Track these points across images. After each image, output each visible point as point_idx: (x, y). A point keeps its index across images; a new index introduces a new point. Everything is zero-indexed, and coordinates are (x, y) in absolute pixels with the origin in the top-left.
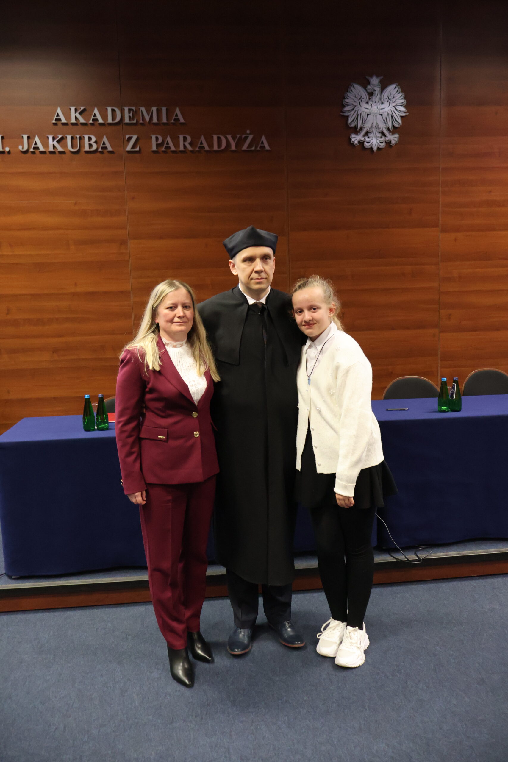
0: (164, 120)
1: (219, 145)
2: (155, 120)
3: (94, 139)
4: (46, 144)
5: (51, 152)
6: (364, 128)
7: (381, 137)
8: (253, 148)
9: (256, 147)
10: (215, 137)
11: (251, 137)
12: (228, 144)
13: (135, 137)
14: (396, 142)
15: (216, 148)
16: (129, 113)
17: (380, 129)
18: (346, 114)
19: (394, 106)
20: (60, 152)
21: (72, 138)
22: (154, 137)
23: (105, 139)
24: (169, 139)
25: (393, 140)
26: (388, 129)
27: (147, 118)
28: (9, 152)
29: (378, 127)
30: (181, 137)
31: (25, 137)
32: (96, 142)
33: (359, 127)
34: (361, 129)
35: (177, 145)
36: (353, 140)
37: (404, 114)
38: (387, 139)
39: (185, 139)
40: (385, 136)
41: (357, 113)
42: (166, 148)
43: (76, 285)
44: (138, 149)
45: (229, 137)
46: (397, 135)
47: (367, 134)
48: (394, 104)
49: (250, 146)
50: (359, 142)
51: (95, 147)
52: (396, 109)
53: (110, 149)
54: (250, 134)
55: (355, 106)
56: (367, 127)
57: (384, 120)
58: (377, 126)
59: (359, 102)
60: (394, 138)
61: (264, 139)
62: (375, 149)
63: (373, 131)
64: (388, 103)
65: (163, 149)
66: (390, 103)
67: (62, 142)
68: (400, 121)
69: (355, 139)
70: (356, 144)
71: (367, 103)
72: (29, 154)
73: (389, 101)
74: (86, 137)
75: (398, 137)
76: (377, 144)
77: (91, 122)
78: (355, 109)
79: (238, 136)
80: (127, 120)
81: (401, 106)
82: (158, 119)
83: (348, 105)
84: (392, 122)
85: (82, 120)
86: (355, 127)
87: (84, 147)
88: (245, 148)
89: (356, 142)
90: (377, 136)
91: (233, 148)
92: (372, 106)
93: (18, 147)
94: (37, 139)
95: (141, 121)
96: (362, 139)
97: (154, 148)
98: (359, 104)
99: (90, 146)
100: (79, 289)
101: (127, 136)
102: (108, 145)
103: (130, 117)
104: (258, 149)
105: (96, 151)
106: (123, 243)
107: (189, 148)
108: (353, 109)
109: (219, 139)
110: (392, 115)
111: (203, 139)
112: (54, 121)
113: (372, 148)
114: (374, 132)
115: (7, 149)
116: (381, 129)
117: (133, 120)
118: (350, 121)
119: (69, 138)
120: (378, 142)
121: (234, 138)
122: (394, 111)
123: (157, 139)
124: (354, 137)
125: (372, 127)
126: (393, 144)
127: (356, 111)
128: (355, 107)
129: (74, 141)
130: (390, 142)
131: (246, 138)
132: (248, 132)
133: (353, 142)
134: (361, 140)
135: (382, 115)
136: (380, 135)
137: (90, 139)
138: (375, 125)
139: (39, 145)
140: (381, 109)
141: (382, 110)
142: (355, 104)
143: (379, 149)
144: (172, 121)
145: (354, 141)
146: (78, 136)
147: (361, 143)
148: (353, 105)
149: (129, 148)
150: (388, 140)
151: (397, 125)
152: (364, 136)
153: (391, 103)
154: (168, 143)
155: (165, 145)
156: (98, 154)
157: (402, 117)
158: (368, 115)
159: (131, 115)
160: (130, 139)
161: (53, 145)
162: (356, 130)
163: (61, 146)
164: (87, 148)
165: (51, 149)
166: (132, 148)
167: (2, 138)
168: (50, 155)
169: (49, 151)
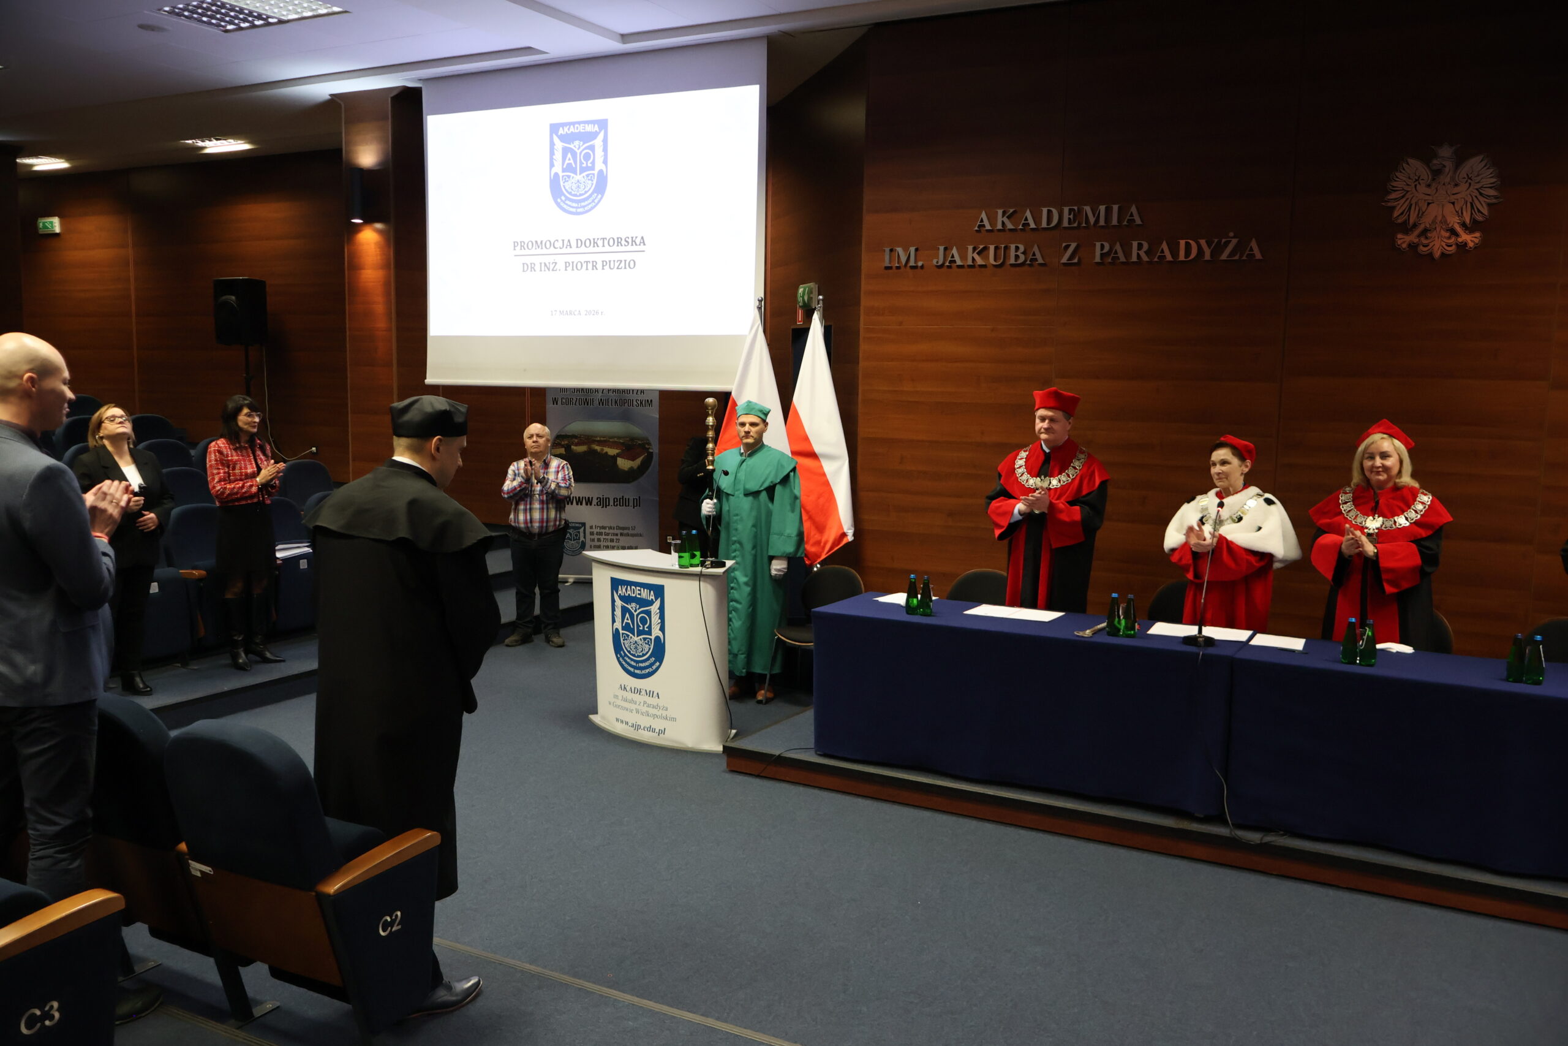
0: (1115, 222)
1: (1188, 252)
2: (1102, 222)
3: (1022, 248)
4: (963, 257)
5: (969, 266)
6: (1420, 224)
7: (1449, 238)
8: (1237, 257)
9: (1241, 256)
10: (1182, 243)
11: (1234, 241)
12: (1200, 251)
13: (1073, 245)
14: (1477, 244)
15: (1182, 257)
16: (1070, 214)
17: (1448, 225)
18: (1389, 204)
19: (1477, 189)
20: (981, 266)
21: (996, 248)
22: (1098, 245)
23: (1036, 249)
24: (1118, 247)
25: (1471, 240)
26: (1463, 225)
27: (1092, 220)
28: (922, 267)
29: (1446, 221)
30: (1135, 244)
31: (942, 248)
32: (1024, 253)
33: (1412, 221)
34: (1415, 226)
35: (1128, 253)
36: (1399, 242)
37: (1494, 201)
38: (1460, 240)
39: (1140, 247)
40: (1457, 235)
41: (1410, 202)
42: (1113, 258)
44: (1076, 261)
45: (1203, 242)
46: (1477, 234)
47: (1425, 232)
48: (1478, 186)
49: (1232, 254)
50: (1409, 245)
51: (1022, 258)
52: (1481, 194)
53: (1040, 261)
54: (1234, 237)
55: (1408, 192)
56: (1426, 222)
57: (1457, 210)
58: (1444, 221)
59: (1416, 186)
60: (1470, 239)
61: (1254, 244)
62: (1437, 255)
63: (1436, 228)
64: (1467, 184)
65: (1110, 260)
66: (1470, 184)
67: (985, 253)
68: (1485, 211)
69: (1403, 240)
70: (1405, 249)
71: (1429, 186)
72: (945, 269)
73: (1469, 181)
74: (1013, 247)
75: (1480, 237)
76: (1441, 248)
77: (1021, 227)
78: (1406, 197)
79: (1216, 240)
80: (1065, 224)
81: (1491, 188)
82: (1106, 222)
83: (1395, 191)
84: (1472, 214)
85: (1010, 226)
86: (1405, 223)
87: (1009, 259)
88: (1224, 257)
89: (1404, 246)
90: (1442, 237)
91: (1207, 257)
92: (1437, 190)
93: (932, 261)
94: (954, 251)
95: (1084, 225)
96: (1416, 240)
97: (1098, 259)
98: (1414, 189)
99: (1017, 257)
101: (1064, 245)
102: (1038, 256)
103: (1069, 219)
104: (1244, 258)
105: (1023, 264)
107: (1145, 258)
108: (1403, 197)
109: (1188, 245)
110: (1472, 204)
111: (1165, 246)
112: (976, 228)
113: (1431, 255)
114: (1438, 229)
115: (920, 264)
116: (1450, 226)
117: (1075, 222)
118: (1396, 214)
119: (992, 248)
120: (1444, 244)
121: (1209, 244)
122: (1476, 197)
123: (1102, 247)
124: (1401, 239)
125: (1434, 221)
126: (1471, 248)
127: (1407, 199)
128: (1406, 194)
129: (998, 251)
130: (1466, 244)
131: (1227, 243)
132: (1231, 234)
133: (1399, 245)
134: (1414, 243)
135: (1453, 203)
136: (1448, 234)
137: (1017, 248)
138: (1439, 218)
139: (957, 258)
140: (1453, 194)
141: (1455, 197)
142: (1406, 188)
143: (1443, 254)
144: (1125, 223)
145: (1401, 244)
146: (1003, 246)
147: (1413, 247)
148: (1403, 190)
149: (1064, 260)
150: (1462, 242)
151: (1480, 218)
152: (1419, 236)
153: (1472, 184)
154: (1116, 252)
155: (1112, 255)
156: (1026, 268)
157: (1489, 205)
158: (1429, 204)
159: (1071, 217)
160: (1067, 247)
161: (973, 257)
162: (1406, 228)
163: (982, 259)
164: (1012, 261)
165: (970, 262)
166: (1069, 260)
167: (917, 250)
168: (969, 270)
169: (968, 265)
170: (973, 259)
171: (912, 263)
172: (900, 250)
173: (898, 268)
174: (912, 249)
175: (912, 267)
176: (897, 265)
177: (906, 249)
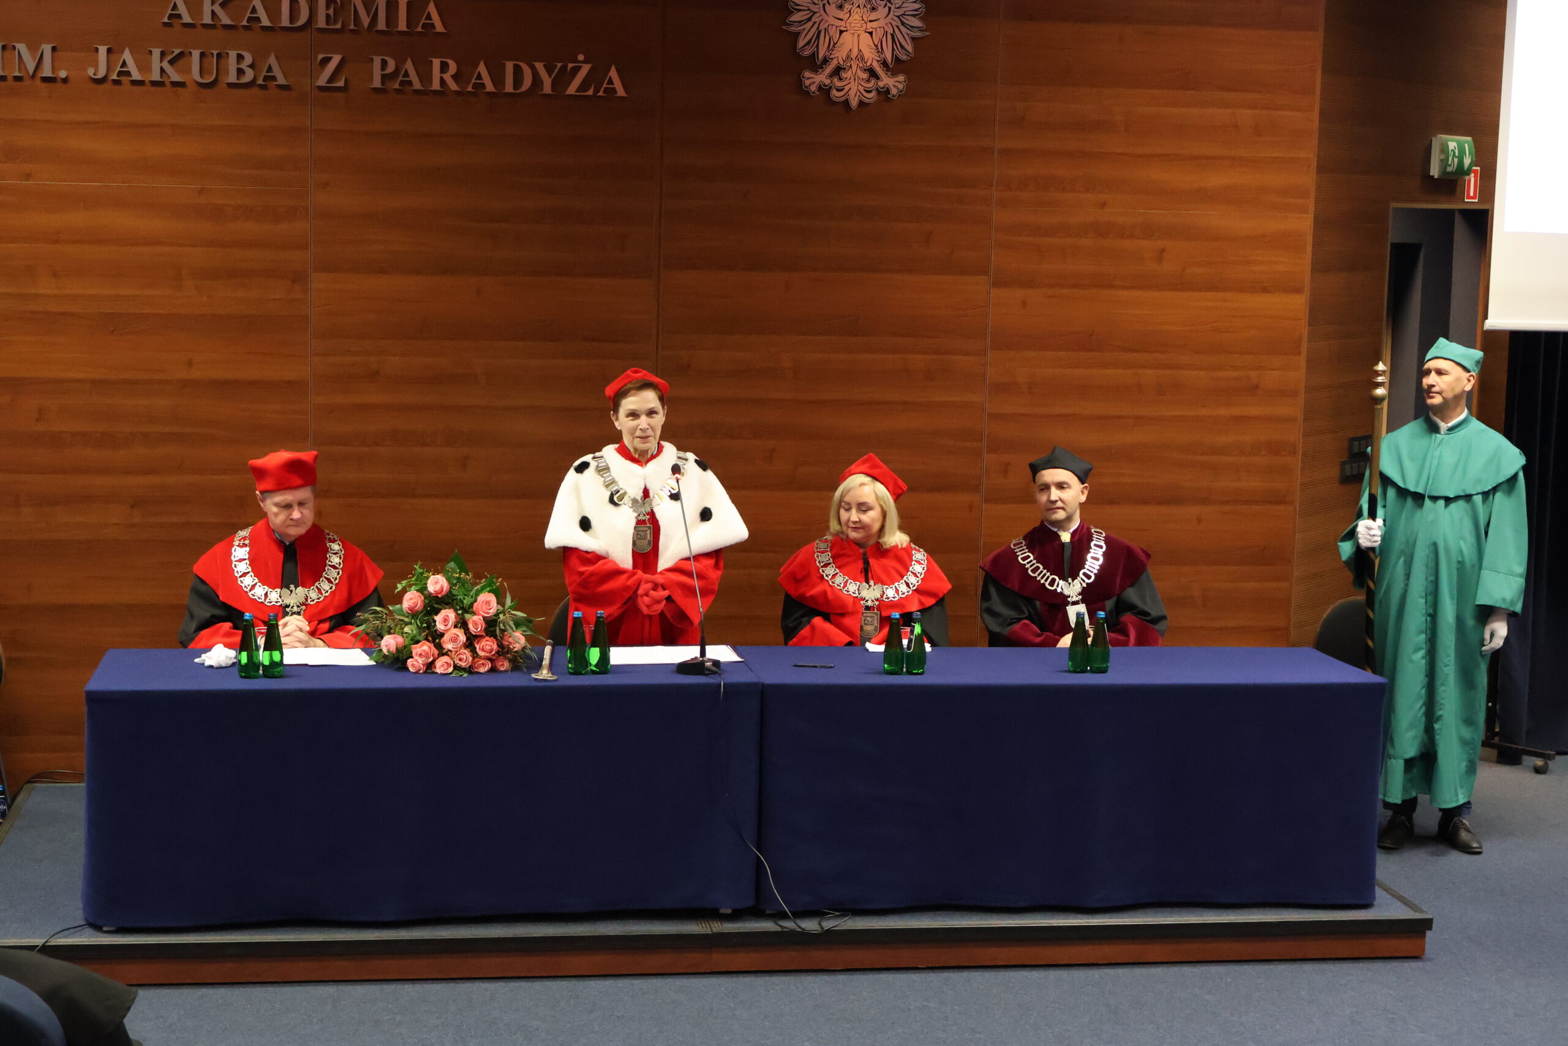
0: (402, 26)
1: (518, 81)
2: (381, 25)
3: (248, 58)
4: (144, 67)
5: (154, 83)
6: (832, 59)
7: (868, 81)
8: (590, 92)
9: (597, 90)
10: (509, 66)
11: (586, 69)
12: (537, 81)
13: (336, 59)
14: (901, 91)
15: (509, 88)
16: (328, 8)
17: (866, 63)
18: (793, 29)
19: (898, 17)
20: (175, 84)
21: (202, 55)
22: (377, 61)
23: (272, 60)
24: (409, 66)
25: (894, 86)
26: (884, 63)
27: (366, 21)
28: (65, 80)
29: (863, 58)
30: (436, 63)
31: (103, 50)
32: (251, 66)
33: (821, 56)
34: (826, 61)
35: (426, 77)
36: (807, 83)
37: (919, 34)
38: (881, 84)
39: (444, 67)
40: (877, 78)
41: (818, 28)
42: (402, 83)
43: (190, 363)
44: (341, 84)
45: (540, 66)
46: (901, 78)
47: (838, 71)
48: (900, 12)
49: (584, 86)
50: (820, 88)
51: (249, 76)
52: (903, 23)
53: (281, 80)
54: (584, 62)
55: (814, 13)
56: (839, 55)
57: (876, 44)
58: (861, 57)
59: (824, 5)
60: (894, 83)
61: (613, 73)
62: (854, 103)
63: (851, 66)
64: (887, 9)
65: (397, 86)
66: (890, 8)
67: (181, 62)
68: (909, 48)
69: (814, 80)
70: (814, 93)
71: (841, 7)
72: (107, 86)
73: (889, 5)
74: (233, 54)
75: (905, 82)
76: (858, 93)
77: (245, 23)
78: (813, 20)
79: (559, 65)
80: (321, 23)
81: (914, 16)
82: (387, 25)
83: (799, 10)
84: (893, 50)
85: (226, 20)
86: (814, 56)
87: (227, 73)
88: (572, 90)
89: (813, 88)
90: (859, 78)
91: (547, 88)
92: (850, 14)
93: (85, 69)
94: (127, 55)
95: (352, 27)
96: (827, 82)
97: (377, 83)
98: (822, 9)
99: (240, 72)
100: (196, 374)
101: (320, 56)
102: (277, 72)
103: (328, 16)
104: (601, 93)
105: (252, 83)
106: (299, 278)
107: (453, 86)
108: (809, 19)
109: (517, 70)
110: (892, 35)
111: (482, 68)
112: (166, 20)
113: (846, 103)
114: (854, 67)
115: (63, 74)
116: (868, 64)
117: (335, 22)
118: (801, 43)
119: (196, 54)
120: (861, 89)
121: (549, 70)
122: (898, 27)
123: (384, 64)
124: (809, 78)
125: (848, 57)
126: (893, 96)
127: (815, 23)
128: (813, 15)
129: (206, 60)
130: (888, 91)
131: (577, 69)
132: (581, 57)
133: (806, 87)
134: (825, 85)
135: (871, 33)
136: (865, 76)
137: (240, 58)
138: (855, 53)
139: (132, 67)
140: (870, 21)
141: (874, 25)
142: (814, 8)
143: (861, 103)
144: (419, 29)
145: (810, 85)
146: (215, 53)
147: (825, 90)
148: (809, 10)
149: (322, 81)
150: (883, 88)
151: (903, 57)
152: (831, 76)
153: (892, 9)
154: (406, 74)
155: (401, 78)
156: (255, 90)
157: (913, 39)
158: (841, 32)
159: (331, 12)
160: (327, 60)
161: (162, 68)
162: (815, 64)
163: (177, 71)
164: (232, 78)
165: (156, 76)
166: (329, 82)
167: (54, 49)
168: (153, 89)
169: (151, 81)
170: (162, 70)
171: (47, 72)
172: (22, 47)
173: (18, 79)
174: (47, 48)
175: (45, 80)
176: (17, 74)
177: (33, 47)
